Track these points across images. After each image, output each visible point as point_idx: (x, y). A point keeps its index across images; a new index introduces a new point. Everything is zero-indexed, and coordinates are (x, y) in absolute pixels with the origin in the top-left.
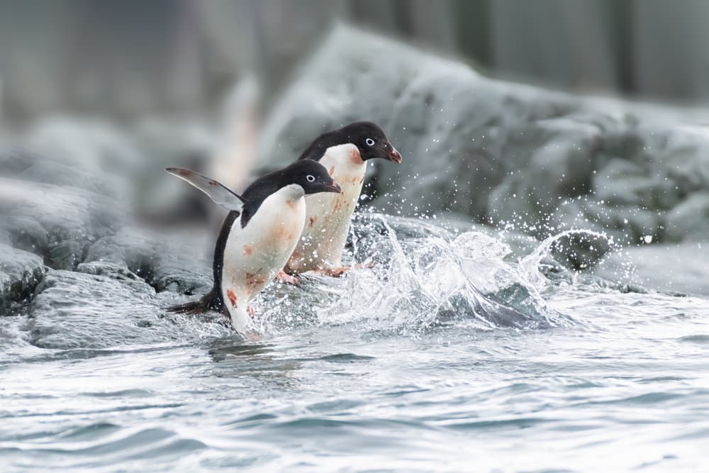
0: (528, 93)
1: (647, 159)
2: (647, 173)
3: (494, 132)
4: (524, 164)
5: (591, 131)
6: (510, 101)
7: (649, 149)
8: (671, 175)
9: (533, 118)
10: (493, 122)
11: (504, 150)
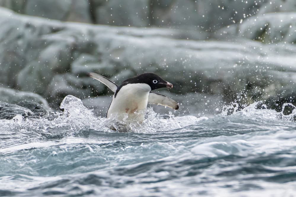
0: (38, 21)
1: (100, 54)
2: (100, 61)
3: (20, 42)
4: (36, 58)
5: (71, 40)
6: (28, 26)
7: (101, 49)
8: (112, 62)
9: (41, 34)
10: (20, 37)
11: (26, 51)
